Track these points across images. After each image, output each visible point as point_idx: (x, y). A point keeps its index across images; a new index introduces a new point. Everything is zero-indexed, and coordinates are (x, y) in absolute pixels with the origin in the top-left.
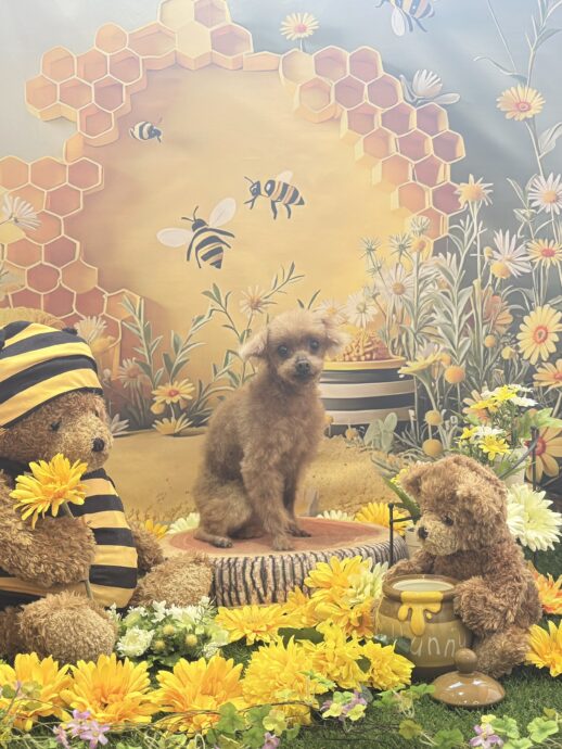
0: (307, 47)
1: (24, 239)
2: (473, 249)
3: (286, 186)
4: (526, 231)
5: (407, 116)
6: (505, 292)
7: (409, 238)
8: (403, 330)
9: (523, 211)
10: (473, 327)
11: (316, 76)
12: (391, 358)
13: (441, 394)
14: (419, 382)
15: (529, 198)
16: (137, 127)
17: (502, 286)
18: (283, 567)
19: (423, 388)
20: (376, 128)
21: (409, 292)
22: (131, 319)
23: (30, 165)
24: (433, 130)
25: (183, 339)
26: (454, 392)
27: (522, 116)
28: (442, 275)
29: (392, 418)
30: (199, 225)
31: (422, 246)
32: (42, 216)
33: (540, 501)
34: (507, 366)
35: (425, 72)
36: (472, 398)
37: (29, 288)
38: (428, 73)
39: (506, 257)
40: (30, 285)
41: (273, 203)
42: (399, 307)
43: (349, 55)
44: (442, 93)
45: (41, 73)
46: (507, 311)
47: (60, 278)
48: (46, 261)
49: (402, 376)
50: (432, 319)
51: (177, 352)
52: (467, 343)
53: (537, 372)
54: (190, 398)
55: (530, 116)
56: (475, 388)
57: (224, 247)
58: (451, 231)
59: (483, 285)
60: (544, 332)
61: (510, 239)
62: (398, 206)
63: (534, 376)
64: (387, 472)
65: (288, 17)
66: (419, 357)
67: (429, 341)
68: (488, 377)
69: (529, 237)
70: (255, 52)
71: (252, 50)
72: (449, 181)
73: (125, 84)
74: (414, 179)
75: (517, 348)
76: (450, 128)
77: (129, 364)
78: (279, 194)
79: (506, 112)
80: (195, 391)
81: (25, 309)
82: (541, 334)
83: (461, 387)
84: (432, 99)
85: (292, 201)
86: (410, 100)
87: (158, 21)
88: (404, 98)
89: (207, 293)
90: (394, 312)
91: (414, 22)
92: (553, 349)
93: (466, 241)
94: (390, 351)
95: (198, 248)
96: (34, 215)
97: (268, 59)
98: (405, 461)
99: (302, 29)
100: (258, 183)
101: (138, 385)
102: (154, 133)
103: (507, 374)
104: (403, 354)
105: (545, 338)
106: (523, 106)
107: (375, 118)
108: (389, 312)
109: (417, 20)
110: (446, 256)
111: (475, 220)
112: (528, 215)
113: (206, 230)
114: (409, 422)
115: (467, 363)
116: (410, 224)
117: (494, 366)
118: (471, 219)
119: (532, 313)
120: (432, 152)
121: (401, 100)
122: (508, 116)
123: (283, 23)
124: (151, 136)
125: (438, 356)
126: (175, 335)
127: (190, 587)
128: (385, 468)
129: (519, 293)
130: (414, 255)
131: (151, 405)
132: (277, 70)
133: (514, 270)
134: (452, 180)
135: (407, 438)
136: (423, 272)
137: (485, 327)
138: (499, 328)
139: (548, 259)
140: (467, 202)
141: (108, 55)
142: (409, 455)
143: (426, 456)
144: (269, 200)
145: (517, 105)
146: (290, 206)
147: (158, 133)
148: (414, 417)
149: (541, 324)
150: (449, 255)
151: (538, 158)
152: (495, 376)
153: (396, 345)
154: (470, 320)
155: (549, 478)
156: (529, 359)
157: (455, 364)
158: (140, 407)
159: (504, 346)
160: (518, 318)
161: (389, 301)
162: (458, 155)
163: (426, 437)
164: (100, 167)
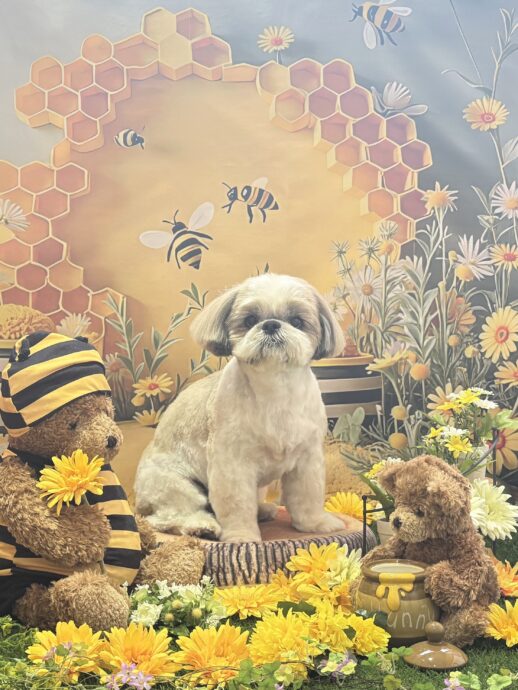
0: (283, 60)
1: (13, 240)
2: (439, 253)
3: (261, 191)
4: (489, 235)
5: (377, 127)
6: (469, 294)
7: (378, 241)
8: (371, 329)
9: (486, 217)
10: (437, 327)
11: (292, 87)
12: (359, 355)
13: (407, 390)
14: (386, 378)
15: (492, 205)
16: (121, 134)
17: (465, 289)
18: (266, 552)
19: (390, 383)
20: (348, 137)
21: (377, 292)
22: (114, 316)
23: (19, 169)
24: (401, 140)
25: (163, 335)
26: (419, 388)
27: (487, 127)
28: (409, 277)
29: (360, 412)
30: (179, 227)
31: (390, 250)
32: (31, 218)
33: (499, 494)
34: (469, 364)
35: (395, 84)
36: (436, 394)
37: (18, 286)
38: (398, 85)
39: (470, 261)
40: (19, 283)
41: (249, 207)
42: (368, 307)
43: (322, 67)
44: (411, 104)
45: (30, 82)
46: (471, 312)
47: (48, 276)
48: (34, 260)
49: (369, 373)
50: (399, 319)
51: (157, 347)
52: (431, 342)
53: (498, 371)
54: (169, 391)
55: (495, 127)
56: (439, 385)
57: (202, 248)
58: (417, 236)
59: (447, 287)
60: (505, 333)
61: (474, 243)
62: (367, 211)
63: (496, 374)
64: (355, 464)
65: (266, 31)
66: (386, 354)
67: (395, 340)
68: (452, 375)
69: (491, 242)
70: (234, 63)
71: (231, 62)
72: (416, 188)
73: (110, 93)
74: (383, 186)
75: (480, 347)
76: (418, 138)
77: (112, 358)
78: (254, 200)
79: (471, 123)
80: (174, 384)
81: (15, 306)
82: (503, 334)
83: (426, 384)
84: (401, 110)
85: (267, 206)
86: (380, 111)
87: (142, 32)
88: (375, 109)
89: (186, 292)
90: (363, 311)
91: (384, 35)
92: (514, 348)
93: (432, 245)
94: (359, 349)
95: (177, 250)
96: (23, 217)
97: (245, 70)
98: (372, 453)
99: (278, 42)
100: (235, 189)
101: (120, 379)
102: (137, 140)
103: (469, 372)
104: (371, 352)
105: (507, 338)
106: (488, 117)
107: (347, 127)
108: (358, 312)
109: (387, 34)
110: (413, 260)
111: (441, 225)
112: (491, 221)
113: (185, 232)
114: (376, 416)
115: (432, 362)
116: (379, 228)
117: (458, 363)
118: (437, 225)
119: (494, 314)
120: (400, 160)
121: (372, 111)
122: (474, 127)
123: (261, 36)
124: (134, 143)
125: (404, 354)
126: (155, 332)
127: (186, 568)
128: (353, 460)
129: (482, 295)
130: (383, 258)
131: (132, 398)
132: (254, 81)
133: (478, 273)
134: (419, 187)
135: (374, 432)
136: (391, 274)
137: (449, 327)
138: (462, 328)
139: (510, 263)
140: (433, 208)
141: (94, 65)
142: (376, 447)
143: (392, 449)
144: (245, 205)
145: (482, 116)
146: (265, 210)
147: (141, 140)
148: (381, 412)
149: (502, 323)
150: (415, 258)
151: (502, 167)
152: (458, 373)
153: (364, 343)
154: (435, 321)
155: (508, 471)
156: (491, 358)
157: (420, 362)
158: (122, 399)
159: (467, 345)
160: (481, 319)
161: (358, 301)
162: (425, 164)
163: (392, 431)
164: (86, 172)
